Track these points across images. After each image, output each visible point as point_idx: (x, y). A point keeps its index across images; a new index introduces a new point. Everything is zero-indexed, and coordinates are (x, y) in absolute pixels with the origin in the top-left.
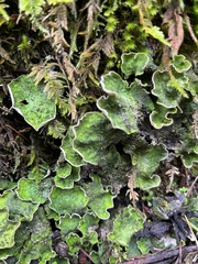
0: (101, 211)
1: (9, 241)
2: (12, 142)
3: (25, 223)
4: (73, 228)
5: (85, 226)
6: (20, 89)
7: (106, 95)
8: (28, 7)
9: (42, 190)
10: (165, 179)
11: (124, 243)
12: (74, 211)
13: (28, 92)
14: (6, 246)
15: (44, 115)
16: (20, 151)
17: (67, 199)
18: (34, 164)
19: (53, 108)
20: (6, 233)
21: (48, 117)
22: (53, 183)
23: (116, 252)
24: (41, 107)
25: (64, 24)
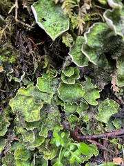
0: (90, 100)
1: (36, 117)
2: (31, 52)
3: (46, 105)
4: (72, 112)
5: (80, 110)
6: (39, 9)
7: (111, 8)
9: (52, 86)
11: (105, 121)
12: (73, 100)
13: (46, 12)
14: (34, 120)
15: (59, 28)
16: (37, 59)
17: (69, 92)
18: (47, 68)
19: (66, 22)
20: (33, 111)
21: (62, 29)
22: (60, 81)
23: (99, 127)
24: (57, 23)
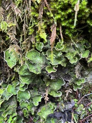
8: (3, 27)
10: (64, 94)
12: (26, 100)
18: (14, 80)
23: (41, 120)
25: (15, 33)
